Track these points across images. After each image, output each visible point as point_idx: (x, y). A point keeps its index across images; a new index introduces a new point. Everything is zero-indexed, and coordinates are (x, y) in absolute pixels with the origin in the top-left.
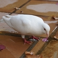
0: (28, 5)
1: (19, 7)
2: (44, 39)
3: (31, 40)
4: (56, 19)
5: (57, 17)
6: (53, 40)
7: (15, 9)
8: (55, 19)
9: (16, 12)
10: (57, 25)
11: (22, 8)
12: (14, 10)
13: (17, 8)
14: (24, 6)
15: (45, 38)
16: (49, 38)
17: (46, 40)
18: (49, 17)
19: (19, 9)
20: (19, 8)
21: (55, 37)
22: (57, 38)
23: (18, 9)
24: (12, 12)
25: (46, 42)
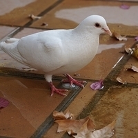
0: (58, 10)
1: (39, 13)
2: (93, 84)
3: (67, 85)
4: (120, 39)
5: (122, 36)
6: (115, 87)
7: (31, 18)
8: (118, 40)
9: (31, 26)
10: (123, 53)
11: (45, 15)
12: (28, 21)
13: (33, 16)
14: (49, 13)
15: (98, 81)
16: (105, 82)
17: (98, 86)
18: (105, 36)
19: (39, 18)
20: (39, 16)
21: (119, 80)
22: (124, 81)
23: (37, 19)
24: (23, 25)
25: (99, 90)
